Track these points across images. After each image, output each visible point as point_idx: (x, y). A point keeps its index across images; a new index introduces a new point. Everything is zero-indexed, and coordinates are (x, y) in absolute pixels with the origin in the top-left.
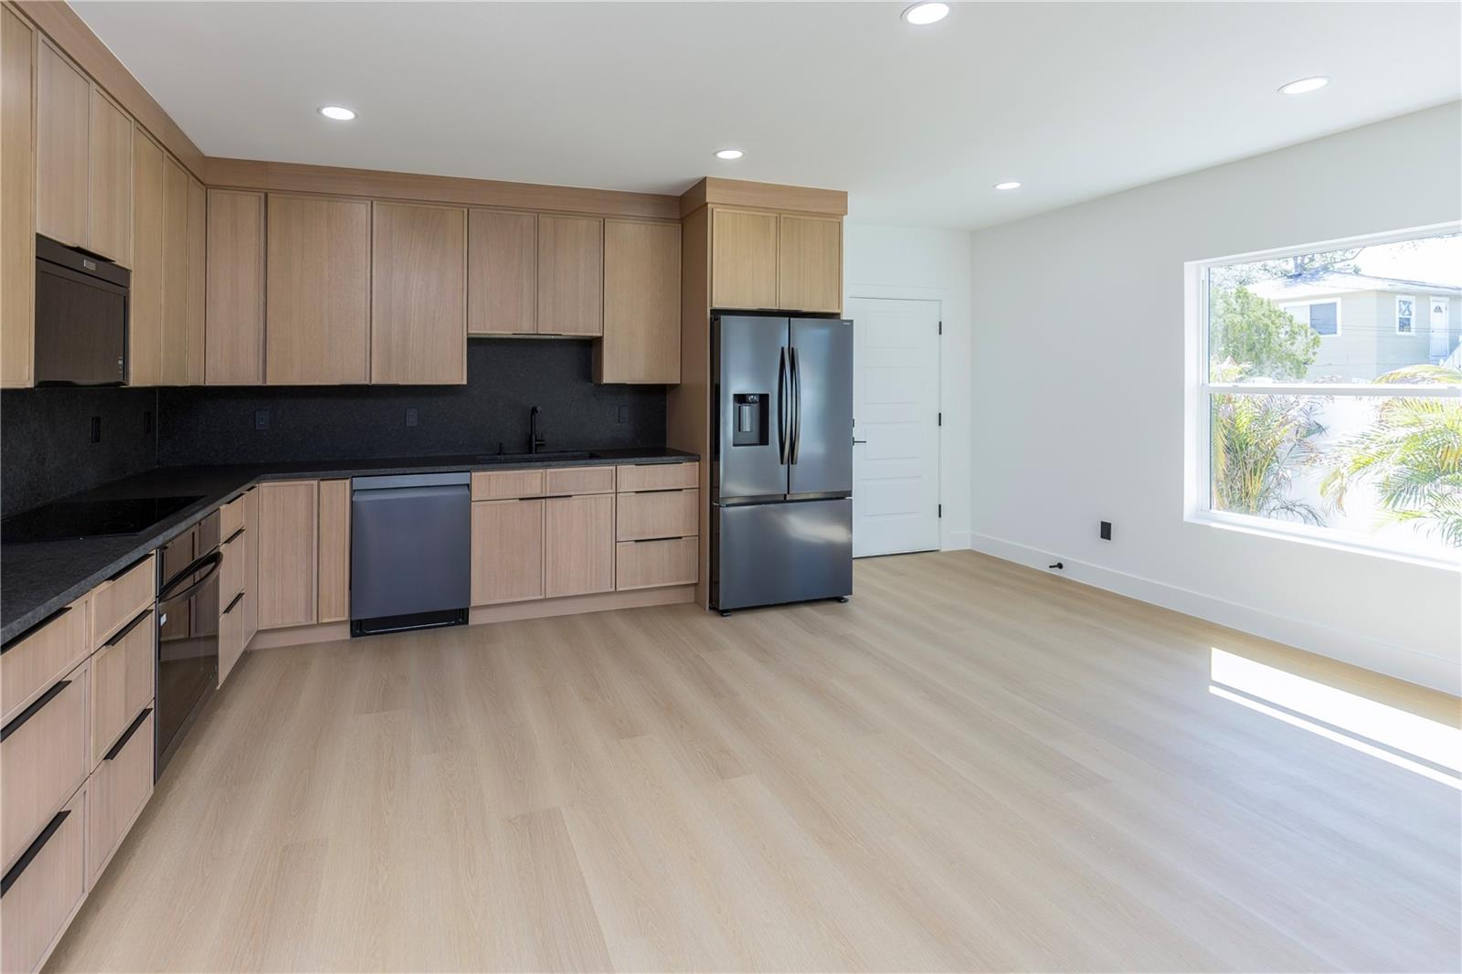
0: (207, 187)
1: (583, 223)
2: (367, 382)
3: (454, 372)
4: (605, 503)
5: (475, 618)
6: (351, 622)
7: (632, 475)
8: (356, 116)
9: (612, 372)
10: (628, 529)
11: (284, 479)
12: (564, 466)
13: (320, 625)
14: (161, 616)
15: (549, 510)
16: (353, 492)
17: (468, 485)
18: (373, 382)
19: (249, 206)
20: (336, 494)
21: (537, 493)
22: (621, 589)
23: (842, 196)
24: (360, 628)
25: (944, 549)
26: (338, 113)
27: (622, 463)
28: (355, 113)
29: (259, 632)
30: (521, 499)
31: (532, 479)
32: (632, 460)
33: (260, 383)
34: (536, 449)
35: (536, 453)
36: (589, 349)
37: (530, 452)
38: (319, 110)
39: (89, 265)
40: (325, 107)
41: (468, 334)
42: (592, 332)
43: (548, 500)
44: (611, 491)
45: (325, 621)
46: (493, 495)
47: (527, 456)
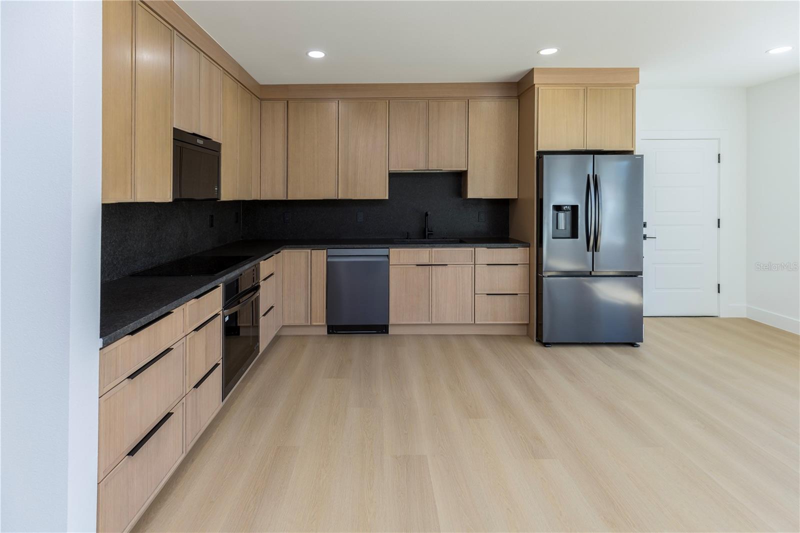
0: (261, 100)
1: (455, 104)
2: (336, 198)
3: (381, 191)
4: (468, 270)
5: (392, 331)
6: (328, 326)
7: (485, 254)
8: (326, 55)
9: (473, 192)
10: (483, 286)
11: (295, 248)
12: (442, 247)
13: (311, 326)
14: (225, 317)
15: (433, 272)
16: (328, 256)
17: (387, 255)
18: (339, 198)
19: (280, 107)
20: (320, 257)
21: (427, 262)
22: (478, 323)
23: (635, 71)
24: (333, 329)
25: (722, 316)
26: (316, 55)
27: (478, 247)
28: (325, 53)
29: (283, 326)
30: (417, 265)
31: (424, 254)
32: (485, 245)
33: (285, 199)
34: (428, 236)
35: (428, 238)
36: (460, 177)
37: (425, 238)
38: (307, 54)
39: (200, 142)
40: (309, 52)
41: (389, 171)
42: (461, 168)
43: (433, 266)
44: (471, 263)
45: (314, 324)
46: (402, 262)
47: (422, 240)
